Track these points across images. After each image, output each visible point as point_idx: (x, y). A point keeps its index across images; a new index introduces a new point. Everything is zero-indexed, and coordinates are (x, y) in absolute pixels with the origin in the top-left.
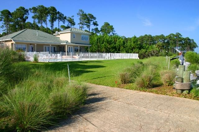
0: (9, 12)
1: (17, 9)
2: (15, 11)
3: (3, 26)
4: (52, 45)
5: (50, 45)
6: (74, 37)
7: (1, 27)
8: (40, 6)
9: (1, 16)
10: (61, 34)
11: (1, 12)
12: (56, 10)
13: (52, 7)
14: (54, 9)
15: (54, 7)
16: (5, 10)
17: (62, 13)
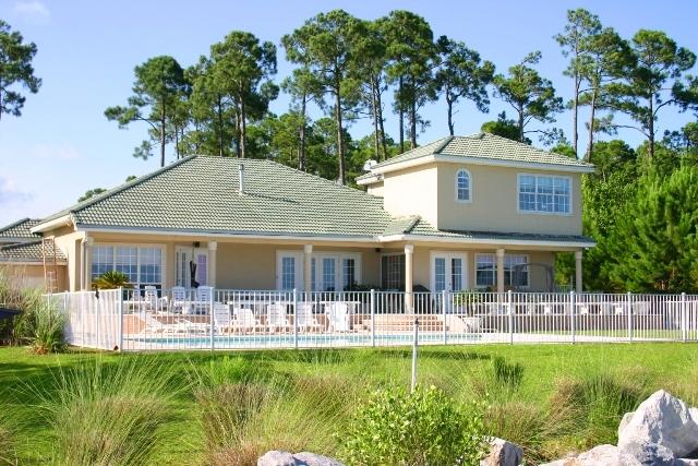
0: (176, 68)
1: (213, 47)
2: (203, 59)
3: (146, 145)
4: (316, 249)
5: (309, 249)
6: (463, 195)
7: (138, 154)
8: (322, 20)
9: (136, 91)
10: (388, 174)
11: (137, 69)
12: (428, 34)
13: (400, 15)
14: (412, 27)
15: (410, 16)
16: (155, 60)
17: (470, 48)
